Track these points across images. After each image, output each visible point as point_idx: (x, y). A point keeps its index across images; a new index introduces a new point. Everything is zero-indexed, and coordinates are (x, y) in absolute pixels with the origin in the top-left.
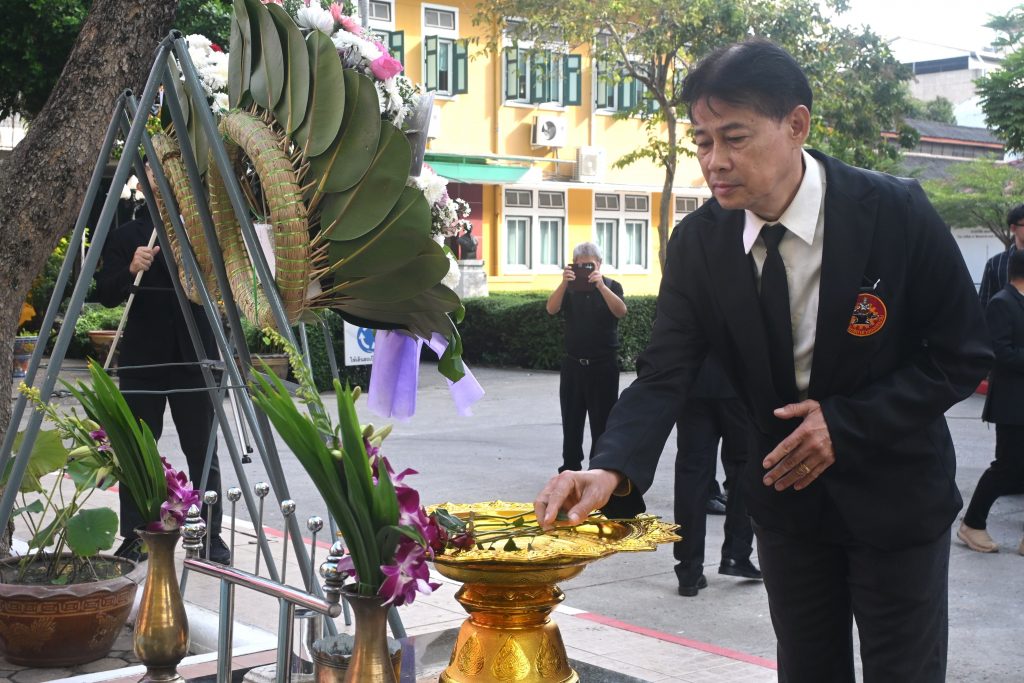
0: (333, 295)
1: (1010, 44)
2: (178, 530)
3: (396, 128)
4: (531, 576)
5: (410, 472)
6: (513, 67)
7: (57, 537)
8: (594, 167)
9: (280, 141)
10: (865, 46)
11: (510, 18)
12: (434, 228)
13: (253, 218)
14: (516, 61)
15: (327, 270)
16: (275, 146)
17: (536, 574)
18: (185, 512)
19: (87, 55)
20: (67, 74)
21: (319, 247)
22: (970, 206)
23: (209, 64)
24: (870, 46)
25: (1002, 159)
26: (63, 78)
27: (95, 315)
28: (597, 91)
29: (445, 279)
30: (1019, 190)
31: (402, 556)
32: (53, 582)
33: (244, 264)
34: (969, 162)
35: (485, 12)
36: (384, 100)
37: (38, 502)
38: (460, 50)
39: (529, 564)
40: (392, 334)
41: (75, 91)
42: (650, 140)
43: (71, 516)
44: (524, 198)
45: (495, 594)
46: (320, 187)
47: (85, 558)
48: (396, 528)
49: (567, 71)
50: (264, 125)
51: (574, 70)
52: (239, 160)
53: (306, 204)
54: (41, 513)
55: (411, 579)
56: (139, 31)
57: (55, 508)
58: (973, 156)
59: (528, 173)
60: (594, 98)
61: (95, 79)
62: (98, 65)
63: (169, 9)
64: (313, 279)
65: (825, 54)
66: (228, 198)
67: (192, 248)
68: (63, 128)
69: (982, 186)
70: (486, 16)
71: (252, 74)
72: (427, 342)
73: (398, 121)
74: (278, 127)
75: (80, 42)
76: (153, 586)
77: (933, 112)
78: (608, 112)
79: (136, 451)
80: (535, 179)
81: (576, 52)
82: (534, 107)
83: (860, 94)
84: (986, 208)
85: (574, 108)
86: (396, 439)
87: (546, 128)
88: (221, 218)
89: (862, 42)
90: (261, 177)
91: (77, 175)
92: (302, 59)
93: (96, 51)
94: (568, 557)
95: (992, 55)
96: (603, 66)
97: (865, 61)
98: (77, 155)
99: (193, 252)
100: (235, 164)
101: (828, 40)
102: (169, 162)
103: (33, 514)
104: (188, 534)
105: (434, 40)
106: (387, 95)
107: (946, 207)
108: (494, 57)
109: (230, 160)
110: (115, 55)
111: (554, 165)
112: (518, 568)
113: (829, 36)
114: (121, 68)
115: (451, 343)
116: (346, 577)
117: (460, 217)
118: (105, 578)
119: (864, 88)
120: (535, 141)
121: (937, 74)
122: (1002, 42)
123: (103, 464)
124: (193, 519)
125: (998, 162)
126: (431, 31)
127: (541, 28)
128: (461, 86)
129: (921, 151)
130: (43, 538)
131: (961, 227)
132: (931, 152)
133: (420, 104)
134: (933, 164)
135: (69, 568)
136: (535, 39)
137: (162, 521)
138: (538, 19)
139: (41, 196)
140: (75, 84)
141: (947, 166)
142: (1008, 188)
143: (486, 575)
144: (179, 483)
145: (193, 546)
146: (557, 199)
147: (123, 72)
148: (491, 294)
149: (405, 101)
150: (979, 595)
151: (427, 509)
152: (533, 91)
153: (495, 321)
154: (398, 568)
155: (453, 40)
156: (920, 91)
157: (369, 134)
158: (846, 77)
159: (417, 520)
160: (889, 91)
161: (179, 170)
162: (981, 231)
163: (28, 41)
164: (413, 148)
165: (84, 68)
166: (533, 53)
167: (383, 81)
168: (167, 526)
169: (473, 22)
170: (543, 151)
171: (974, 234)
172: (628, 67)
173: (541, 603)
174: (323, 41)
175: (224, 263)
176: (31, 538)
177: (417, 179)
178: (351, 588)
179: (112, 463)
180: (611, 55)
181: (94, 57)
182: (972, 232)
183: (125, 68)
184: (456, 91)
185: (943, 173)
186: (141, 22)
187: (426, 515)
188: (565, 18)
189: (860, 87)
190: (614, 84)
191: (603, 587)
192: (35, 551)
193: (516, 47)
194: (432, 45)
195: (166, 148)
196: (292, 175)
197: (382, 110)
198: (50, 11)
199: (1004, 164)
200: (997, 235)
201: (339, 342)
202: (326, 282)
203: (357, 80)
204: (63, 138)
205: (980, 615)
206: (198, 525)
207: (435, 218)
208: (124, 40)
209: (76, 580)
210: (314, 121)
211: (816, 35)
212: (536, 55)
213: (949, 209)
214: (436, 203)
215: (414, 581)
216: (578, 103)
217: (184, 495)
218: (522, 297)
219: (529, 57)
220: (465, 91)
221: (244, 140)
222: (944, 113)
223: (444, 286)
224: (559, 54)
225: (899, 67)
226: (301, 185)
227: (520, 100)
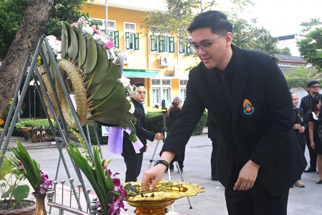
0: (95, 116)
1: (307, 31)
2: (45, 193)
3: (113, 64)
4: (158, 205)
5: (117, 174)
6: (153, 41)
7: (10, 194)
8: (179, 72)
9: (77, 69)
10: (262, 32)
11: (152, 26)
12: (126, 95)
13: (69, 93)
14: (154, 39)
15: (93, 108)
16: (76, 71)
17: (159, 204)
18: (48, 187)
19: (18, 42)
20: (12, 48)
21: (90, 101)
22: (297, 81)
23: (56, 45)
24: (263, 32)
25: (306, 66)
26: (11, 49)
27: (23, 122)
28: (179, 48)
29: (130, 110)
30: (312, 76)
31: (115, 201)
32: (9, 209)
33: (67, 107)
34: (296, 67)
35: (144, 24)
36: (110, 55)
37: (4, 183)
38: (136, 36)
39: (156, 201)
40: (114, 128)
41: (14, 53)
42: (196, 63)
43: (14, 187)
44: (157, 82)
45: (146, 211)
46: (90, 83)
47: (19, 201)
48: (113, 192)
49: (170, 42)
50: (72, 64)
51: (172, 42)
52: (65, 75)
53: (86, 88)
54: (5, 187)
55: (118, 207)
56: (34, 34)
57: (9, 185)
58: (297, 65)
59: (158, 74)
60: (179, 50)
61: (21, 49)
62: (22, 45)
63: (44, 27)
64: (88, 111)
65: (250, 35)
66: (61, 87)
67: (51, 102)
68: (11, 65)
69: (300, 75)
70: (144, 25)
71: (68, 48)
72: (125, 130)
73: (114, 62)
74: (76, 64)
75: (16, 38)
76: (38, 211)
77: (284, 52)
78: (183, 54)
79: (32, 168)
80: (161, 76)
81: (172, 36)
82: (160, 53)
83: (261, 47)
84: (301, 81)
85: (172, 53)
86: (118, 159)
87: (164, 60)
88: (60, 93)
89: (261, 31)
90: (71, 80)
91: (15, 79)
92: (84, 43)
93: (21, 41)
94: (169, 199)
95: (302, 34)
96: (181, 40)
97: (262, 37)
98: (15, 73)
99: (51, 103)
100: (64, 76)
101: (251, 31)
102: (43, 75)
103: (2, 187)
104: (48, 195)
105: (128, 34)
106: (110, 54)
107: (289, 82)
108: (147, 38)
109: (62, 75)
110: (27, 42)
111: (167, 71)
112: (153, 202)
113: (251, 30)
114: (29, 45)
115: (132, 130)
116: (98, 207)
117: (134, 91)
118: (26, 207)
119: (262, 45)
120: (160, 64)
121: (285, 40)
122: (304, 30)
123: (22, 173)
124: (50, 190)
125: (305, 67)
126: (127, 30)
127: (162, 29)
128: (137, 48)
129: (281, 64)
130: (5, 195)
131: (294, 88)
132: (284, 64)
133: (121, 56)
134: (285, 68)
135: (14, 204)
136: (160, 32)
137: (41, 191)
138: (161, 26)
139: (4, 86)
140: (14, 51)
141: (290, 69)
142: (308, 75)
143: (143, 205)
144: (46, 178)
145: (50, 198)
146: (168, 82)
147: (29, 47)
148: (148, 112)
149: (116, 55)
150: (303, 204)
151: (123, 185)
152: (159, 48)
153: (149, 121)
154: (114, 204)
155: (134, 33)
156: (280, 46)
157: (105, 66)
158: (257, 42)
159: (120, 189)
160: (269, 46)
161: (47, 78)
162: (300, 89)
163: (1, 36)
164: (119, 70)
165: (17, 46)
166: (159, 37)
167: (109, 49)
168: (42, 192)
169: (140, 27)
170: (163, 67)
171: (299, 90)
172: (189, 41)
173: (161, 213)
174: (90, 38)
175: (61, 107)
176: (2, 195)
177: (120, 79)
178: (99, 211)
179: (24, 173)
180: (183, 37)
181: (20, 42)
182: (298, 89)
183: (30, 46)
184: (135, 49)
185: (288, 71)
186: (35, 31)
187: (123, 187)
188: (169, 26)
189: (261, 45)
190: (185, 45)
191: (184, 205)
192: (3, 199)
193: (154, 35)
194: (127, 35)
195: (43, 71)
196: (81, 79)
197: (109, 58)
198: (8, 27)
199: (307, 68)
200: (305, 90)
201: (100, 129)
202: (93, 112)
203: (101, 49)
204: (11, 68)
205: (303, 211)
206: (52, 192)
207: (126, 92)
208: (30, 37)
209: (16, 208)
210: (88, 62)
211: (246, 30)
212: (160, 37)
213: (290, 82)
214: (126, 87)
215: (119, 208)
216: (174, 52)
217: (47, 182)
218: (158, 113)
219: (158, 38)
220: (138, 49)
221: (66, 68)
222: (288, 52)
223: (130, 113)
224: (167, 37)
225: (273, 39)
226: (84, 82)
227: (155, 51)
